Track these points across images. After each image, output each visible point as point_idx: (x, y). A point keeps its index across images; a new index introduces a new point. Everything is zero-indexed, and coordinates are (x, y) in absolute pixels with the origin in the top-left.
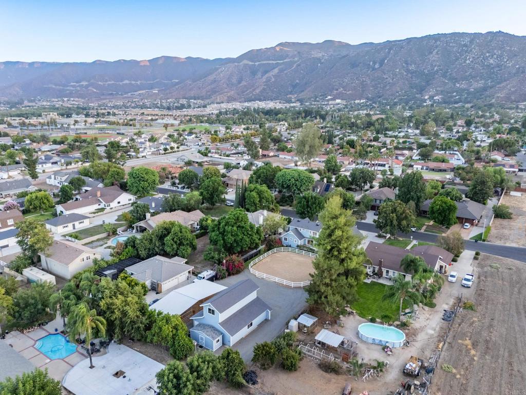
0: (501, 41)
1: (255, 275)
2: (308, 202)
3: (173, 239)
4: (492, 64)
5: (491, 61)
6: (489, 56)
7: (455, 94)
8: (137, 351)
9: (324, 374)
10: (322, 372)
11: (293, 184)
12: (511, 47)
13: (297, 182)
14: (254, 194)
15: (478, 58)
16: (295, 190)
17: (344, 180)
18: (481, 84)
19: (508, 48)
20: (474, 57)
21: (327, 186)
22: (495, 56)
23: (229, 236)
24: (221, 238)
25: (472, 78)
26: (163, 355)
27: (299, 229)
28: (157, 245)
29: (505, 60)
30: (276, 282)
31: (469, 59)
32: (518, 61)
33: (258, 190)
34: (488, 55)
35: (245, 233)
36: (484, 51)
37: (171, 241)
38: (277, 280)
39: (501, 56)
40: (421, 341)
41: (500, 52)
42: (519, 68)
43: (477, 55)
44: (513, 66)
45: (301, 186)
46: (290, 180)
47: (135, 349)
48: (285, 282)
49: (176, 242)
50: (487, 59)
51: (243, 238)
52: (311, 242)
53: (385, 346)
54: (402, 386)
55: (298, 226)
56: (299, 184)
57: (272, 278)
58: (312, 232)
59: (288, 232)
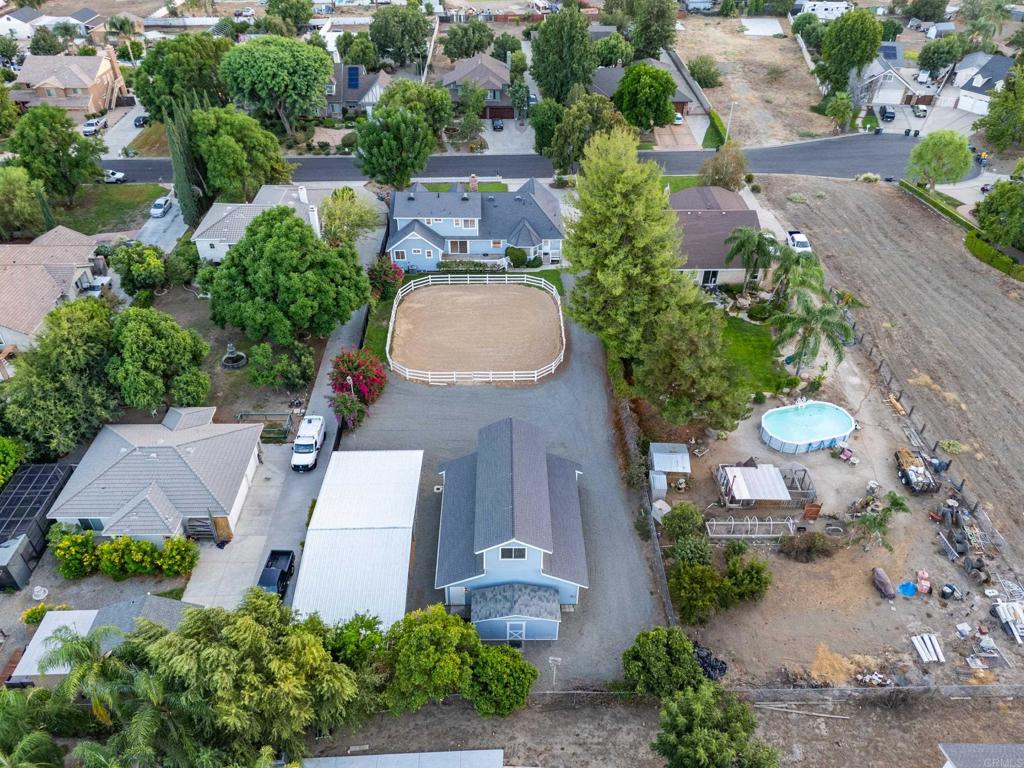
1: (428, 382)
2: (397, 138)
3: (145, 367)
8: (365, 753)
9: (809, 567)
10: (801, 566)
11: (286, 86)
13: (296, 78)
14: (226, 140)
16: (295, 101)
17: (367, 47)
21: (350, 75)
23: (301, 300)
24: (280, 314)
26: (449, 723)
27: (424, 220)
28: (98, 398)
30: (489, 382)
33: (232, 125)
35: (338, 278)
37: (143, 372)
38: (491, 376)
40: (860, 406)
45: (308, 86)
46: (275, 76)
47: (352, 748)
48: (514, 376)
49: (154, 372)
51: (338, 293)
52: (461, 245)
53: (830, 448)
54: (934, 520)
55: (420, 214)
56: (301, 83)
57: (478, 377)
58: (461, 220)
59: (406, 235)
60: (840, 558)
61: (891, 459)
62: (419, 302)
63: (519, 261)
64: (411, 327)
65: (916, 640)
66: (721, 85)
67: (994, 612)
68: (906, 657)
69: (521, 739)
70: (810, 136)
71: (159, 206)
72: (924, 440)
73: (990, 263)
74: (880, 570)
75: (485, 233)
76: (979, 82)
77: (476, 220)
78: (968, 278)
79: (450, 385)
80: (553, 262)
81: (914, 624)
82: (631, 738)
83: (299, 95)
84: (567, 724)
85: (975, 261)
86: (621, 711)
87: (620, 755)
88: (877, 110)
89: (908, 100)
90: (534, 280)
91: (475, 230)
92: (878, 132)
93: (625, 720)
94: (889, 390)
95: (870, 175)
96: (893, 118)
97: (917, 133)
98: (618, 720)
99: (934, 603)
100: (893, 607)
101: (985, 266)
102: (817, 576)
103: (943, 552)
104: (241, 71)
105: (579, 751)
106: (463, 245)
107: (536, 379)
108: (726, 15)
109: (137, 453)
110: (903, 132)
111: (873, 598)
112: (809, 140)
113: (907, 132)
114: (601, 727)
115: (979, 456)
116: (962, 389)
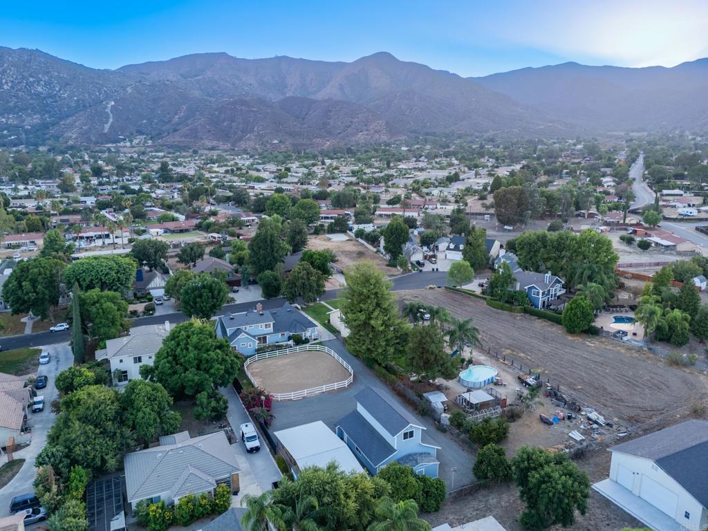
0: (43, 63)
1: (291, 400)
4: (42, 93)
5: (40, 89)
6: (35, 82)
7: (5, 132)
12: (59, 73)
15: (19, 83)
18: (36, 119)
19: (56, 74)
20: (12, 82)
21: (137, 274)
22: (42, 83)
23: (216, 366)
25: (21, 110)
27: (243, 328)
29: (57, 89)
30: (323, 392)
31: (6, 83)
32: (74, 92)
34: (31, 79)
36: (26, 74)
38: (324, 388)
39: (51, 83)
41: (47, 78)
42: (78, 101)
43: (17, 78)
44: (70, 97)
48: (336, 386)
50: (33, 85)
52: (263, 339)
53: (492, 382)
54: (547, 396)
55: (241, 325)
56: (122, 277)
57: (317, 390)
58: (263, 325)
59: (237, 336)
60: (525, 417)
61: (517, 380)
62: (256, 369)
63: (299, 341)
64: (261, 380)
65: (570, 434)
66: (338, 261)
67: (589, 419)
68: (571, 441)
69: (451, 517)
70: (393, 275)
71: (45, 357)
72: (523, 372)
73: (502, 309)
74: (543, 415)
75: (276, 330)
76: (452, 246)
77: (272, 323)
78: (497, 316)
79: (304, 398)
80: (315, 340)
81: (566, 431)
82: (495, 500)
83: (121, 284)
84: (466, 505)
85: (495, 310)
86: (484, 492)
87: (496, 508)
88: (415, 263)
89: (425, 258)
90: (313, 347)
91: (271, 329)
92: (421, 271)
93: (488, 496)
94: (498, 358)
95: (431, 286)
96: (424, 265)
97: (437, 270)
98: (485, 496)
99: (567, 422)
100: (555, 427)
101: (500, 311)
102: (520, 426)
103: (558, 406)
104: (84, 274)
105: (478, 512)
106: (265, 338)
107: (346, 386)
108: (318, 234)
109: (170, 453)
110: (431, 270)
111: (547, 427)
112: (394, 278)
113: (433, 270)
114: (480, 501)
115: (547, 372)
116: (524, 353)
